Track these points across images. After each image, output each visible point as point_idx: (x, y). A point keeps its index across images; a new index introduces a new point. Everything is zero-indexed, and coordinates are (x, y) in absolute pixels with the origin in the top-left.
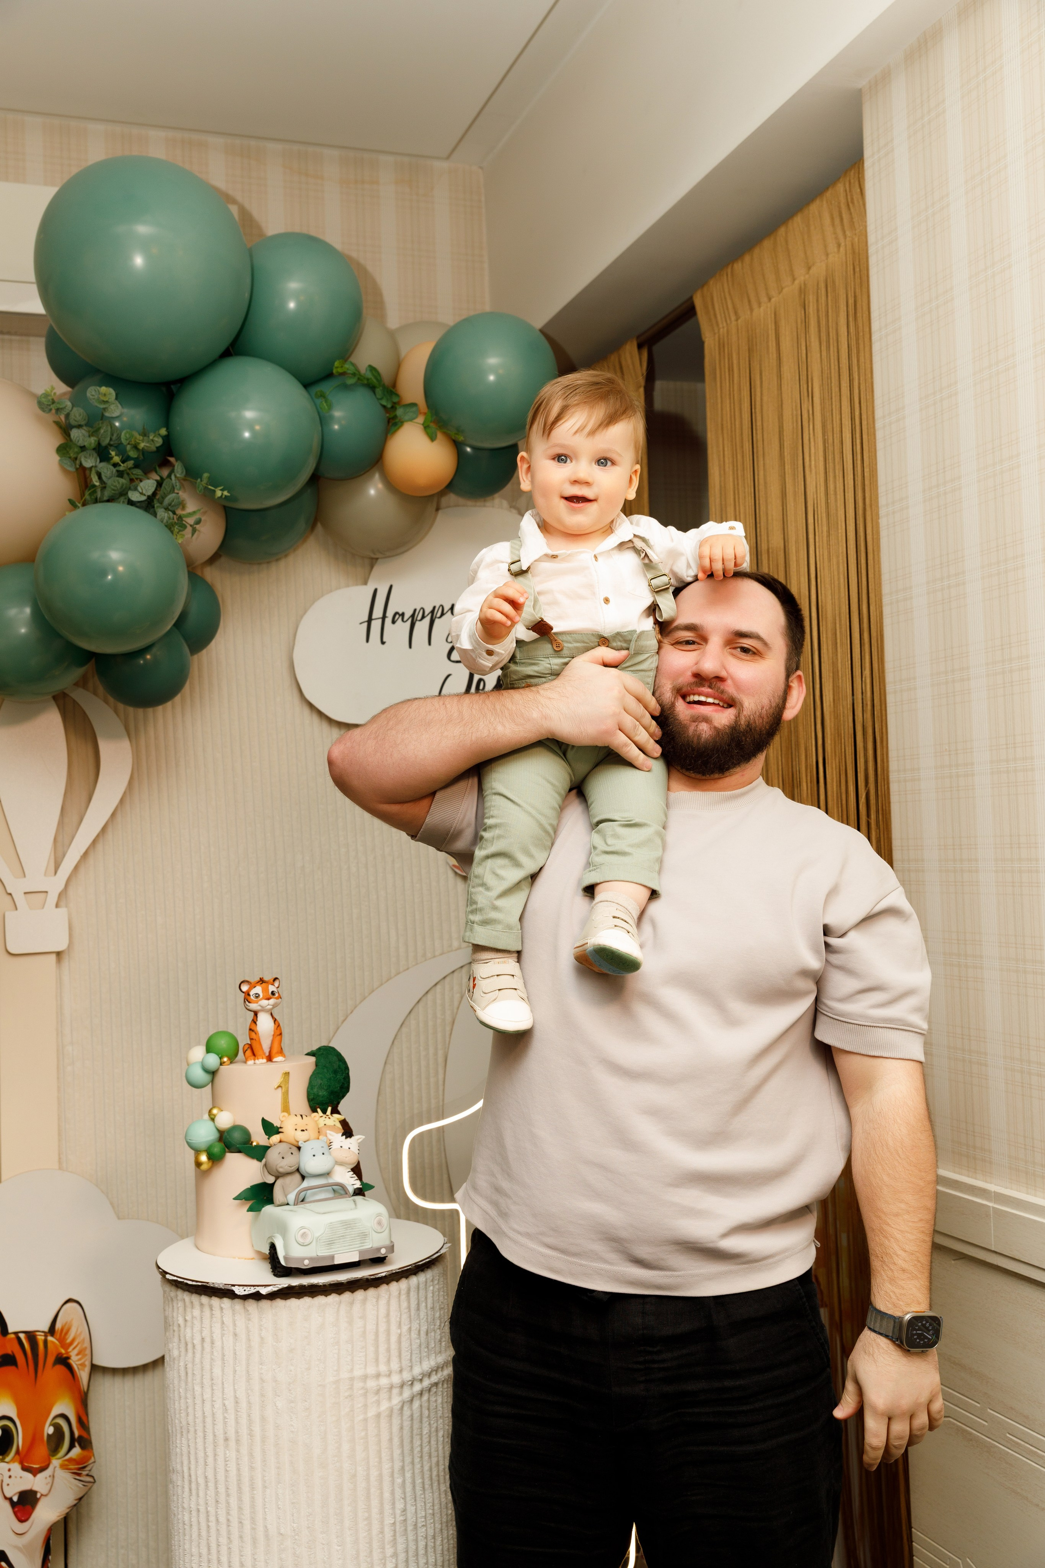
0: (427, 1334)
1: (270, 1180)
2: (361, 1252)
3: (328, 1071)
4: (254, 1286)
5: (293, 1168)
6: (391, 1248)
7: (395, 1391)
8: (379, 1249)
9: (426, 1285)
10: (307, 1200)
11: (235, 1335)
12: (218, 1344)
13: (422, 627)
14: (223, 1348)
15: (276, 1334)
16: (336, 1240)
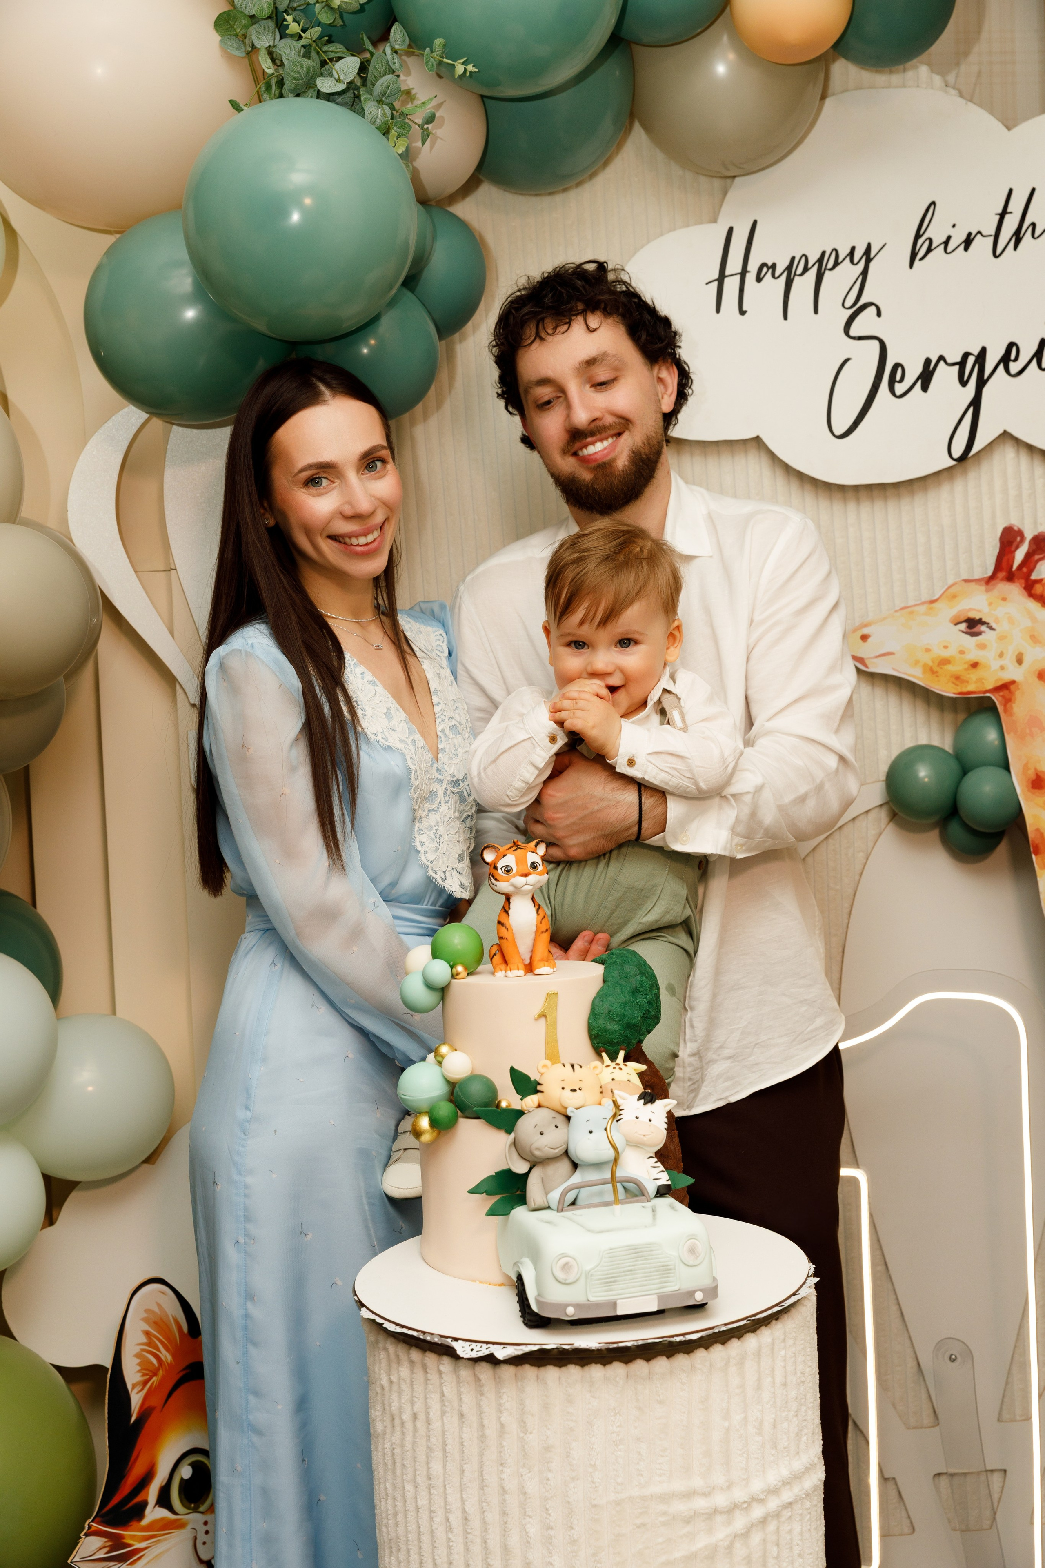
0: (775, 1426)
1: (521, 1168)
2: (661, 1298)
3: (622, 991)
4: (487, 1343)
5: (557, 1151)
6: (713, 1291)
7: (719, 1518)
8: (691, 1293)
9: (773, 1349)
10: (579, 1202)
11: (462, 1415)
12: (436, 1425)
13: (804, 285)
14: (443, 1432)
15: (523, 1421)
16: (619, 1276)
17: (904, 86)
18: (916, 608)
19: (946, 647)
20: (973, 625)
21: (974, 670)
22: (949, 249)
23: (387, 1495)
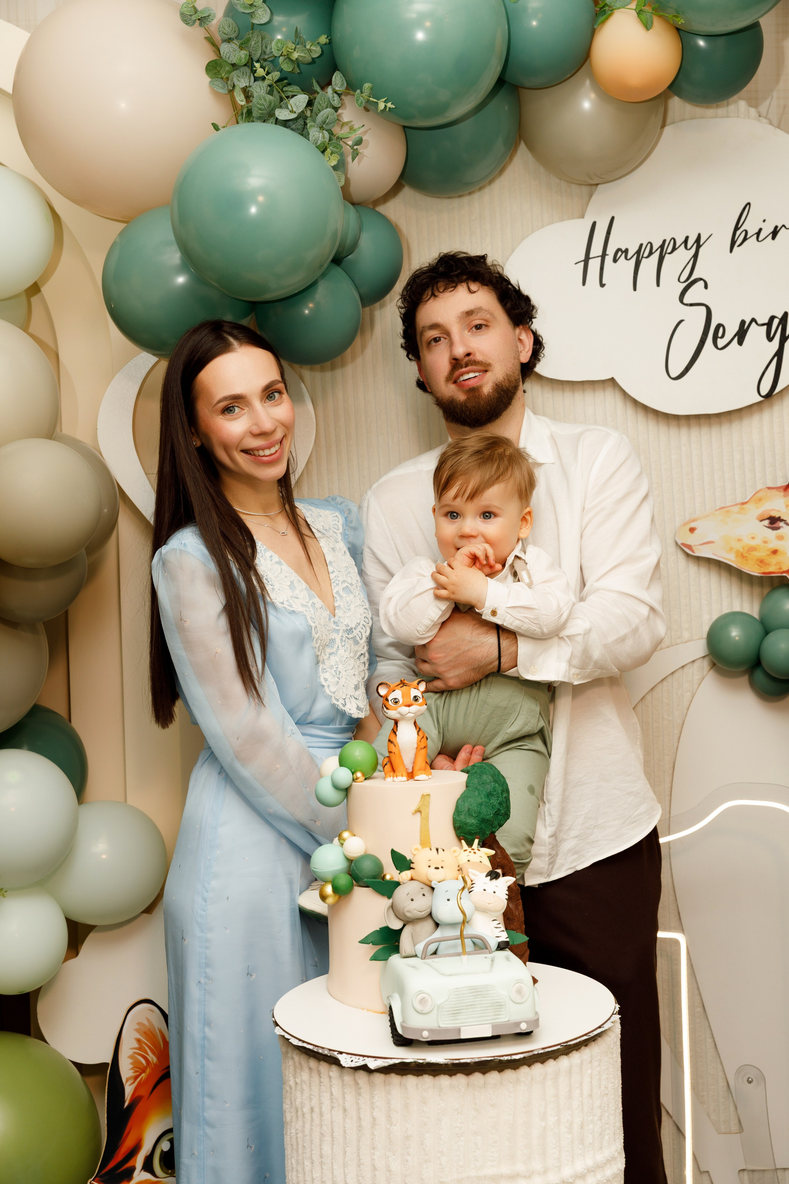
0: (582, 1127)
1: (396, 925)
2: (494, 1027)
3: (479, 794)
4: (364, 1056)
5: (423, 913)
6: (535, 1023)
8: (518, 1024)
9: (581, 1068)
10: (439, 952)
12: (327, 1117)
13: (649, 265)
15: (389, 1116)
16: (463, 1009)
17: (728, 117)
18: (731, 508)
19: (753, 538)
20: (774, 521)
21: (774, 556)
22: (760, 238)
23: (292, 1168)
